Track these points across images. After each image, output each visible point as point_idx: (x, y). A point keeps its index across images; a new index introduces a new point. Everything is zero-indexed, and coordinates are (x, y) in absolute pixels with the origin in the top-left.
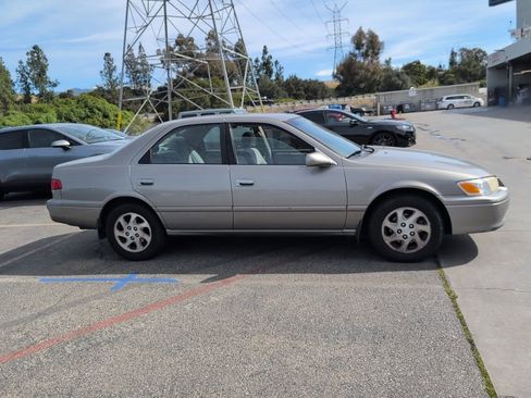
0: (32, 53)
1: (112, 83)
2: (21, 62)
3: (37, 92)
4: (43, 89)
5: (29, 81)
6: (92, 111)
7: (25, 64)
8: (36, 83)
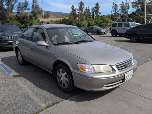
0: (96, 4)
1: (116, 13)
2: (93, 7)
3: (95, 15)
4: (97, 15)
5: (94, 12)
6: (104, 21)
7: (94, 8)
8: (96, 13)
